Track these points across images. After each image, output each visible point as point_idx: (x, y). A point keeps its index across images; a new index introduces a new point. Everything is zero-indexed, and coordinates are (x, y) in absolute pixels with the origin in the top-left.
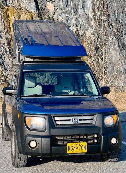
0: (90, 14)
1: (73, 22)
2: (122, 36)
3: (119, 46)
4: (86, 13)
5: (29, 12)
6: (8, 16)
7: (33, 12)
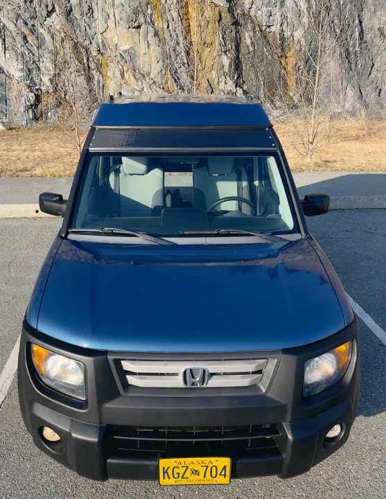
0: (302, 6)
1: (278, 18)
2: (347, 39)
3: (341, 54)
4: (297, 5)
5: (216, 6)
6: (187, 13)
7: (222, 5)
